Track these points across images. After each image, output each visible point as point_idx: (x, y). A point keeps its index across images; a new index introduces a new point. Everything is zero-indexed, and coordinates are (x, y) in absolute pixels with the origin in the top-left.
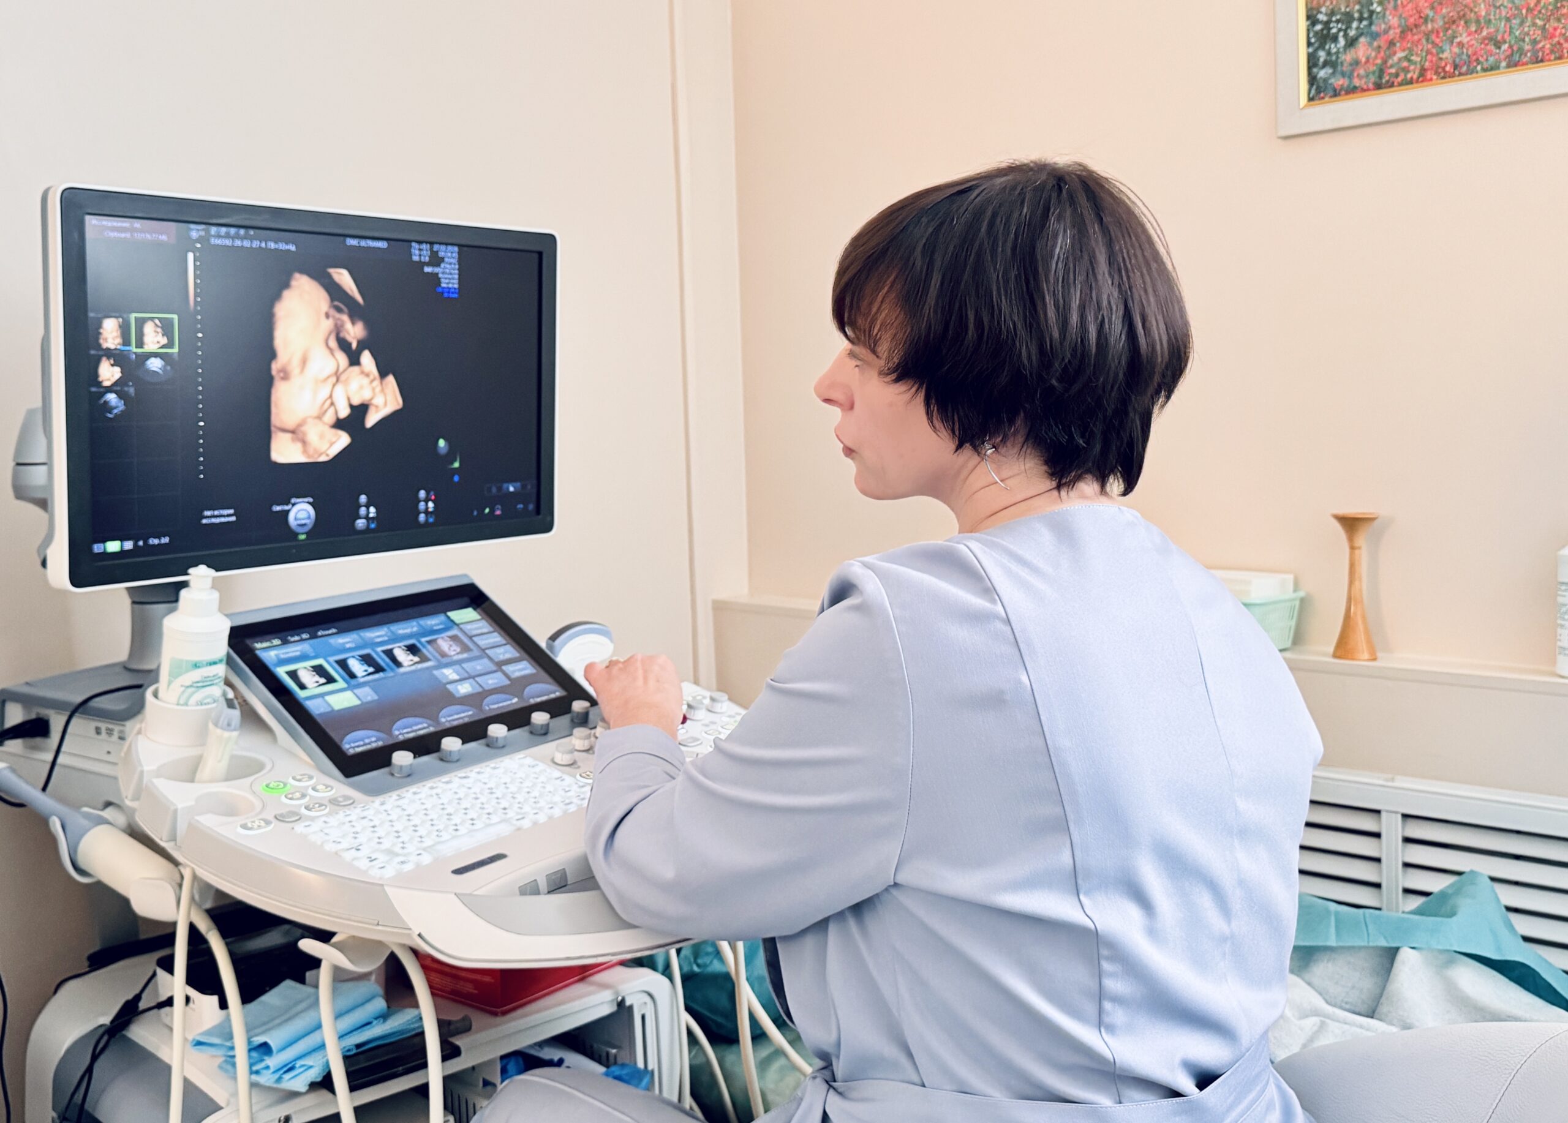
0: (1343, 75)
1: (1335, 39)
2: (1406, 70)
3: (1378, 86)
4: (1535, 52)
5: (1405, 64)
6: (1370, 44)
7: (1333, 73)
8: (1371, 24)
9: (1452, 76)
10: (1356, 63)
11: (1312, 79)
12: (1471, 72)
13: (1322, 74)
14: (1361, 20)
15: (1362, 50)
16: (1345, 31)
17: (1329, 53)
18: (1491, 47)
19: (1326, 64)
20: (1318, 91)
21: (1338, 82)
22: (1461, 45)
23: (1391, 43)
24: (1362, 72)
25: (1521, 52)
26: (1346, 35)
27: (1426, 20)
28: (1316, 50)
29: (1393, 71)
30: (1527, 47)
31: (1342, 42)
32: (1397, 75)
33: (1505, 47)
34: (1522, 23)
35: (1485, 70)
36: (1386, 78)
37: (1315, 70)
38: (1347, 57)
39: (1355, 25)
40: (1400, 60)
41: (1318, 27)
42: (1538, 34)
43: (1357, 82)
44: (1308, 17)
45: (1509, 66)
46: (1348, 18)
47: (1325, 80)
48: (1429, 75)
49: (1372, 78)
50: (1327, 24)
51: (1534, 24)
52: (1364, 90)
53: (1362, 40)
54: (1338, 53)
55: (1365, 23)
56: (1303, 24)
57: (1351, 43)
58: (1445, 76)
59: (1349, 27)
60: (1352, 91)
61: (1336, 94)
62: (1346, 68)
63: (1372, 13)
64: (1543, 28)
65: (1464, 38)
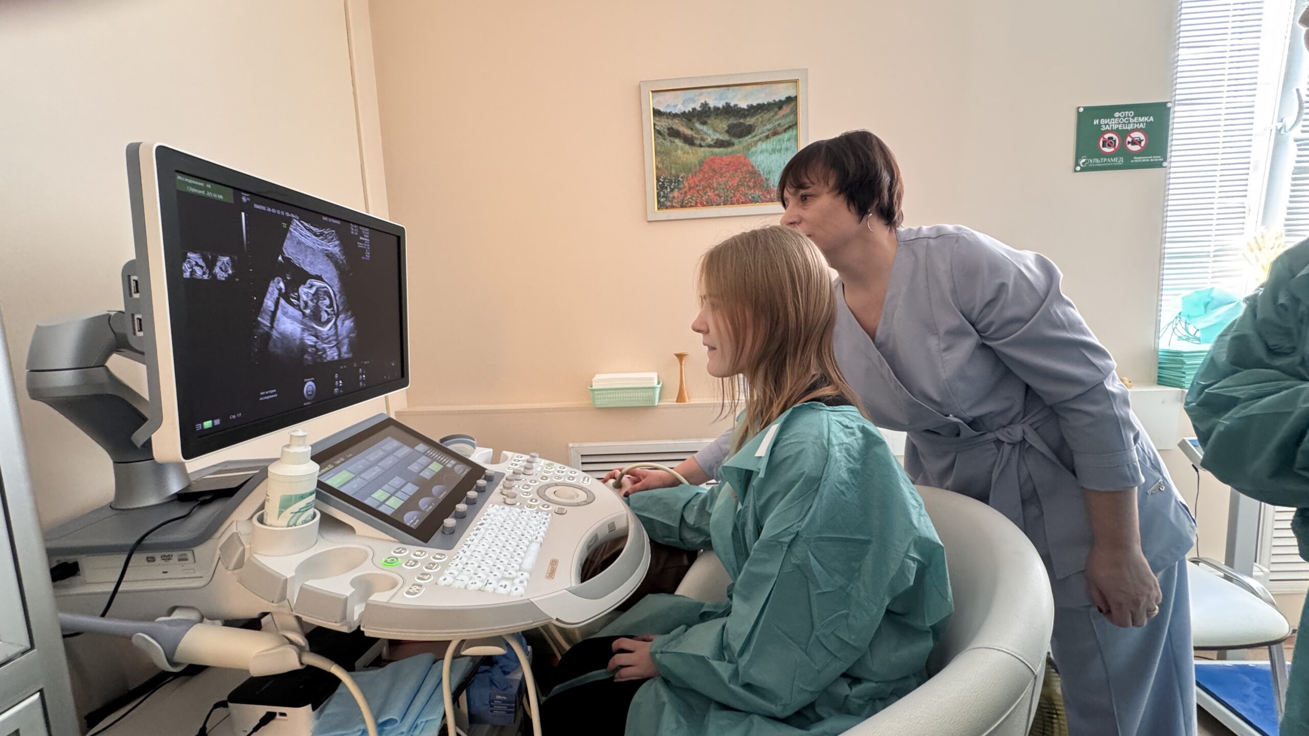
0: (670, 201)
1: (666, 188)
2: (691, 202)
3: (682, 207)
4: (732, 201)
5: (691, 200)
6: (679, 192)
7: (666, 200)
8: (679, 185)
9: (706, 206)
10: (674, 197)
11: (659, 202)
12: (712, 205)
13: (662, 200)
14: (675, 183)
15: (676, 193)
16: (670, 186)
17: (664, 193)
18: (718, 198)
19: (663, 197)
20: (661, 206)
21: (669, 204)
22: (709, 196)
23: (686, 193)
24: (676, 201)
25: (727, 200)
26: (670, 188)
27: (697, 186)
28: (659, 192)
29: (686, 202)
30: (729, 199)
31: (669, 190)
32: (688, 203)
33: (722, 198)
34: (727, 191)
35: (716, 205)
36: (684, 205)
37: (659, 199)
38: (671, 195)
39: (673, 184)
40: (689, 198)
41: (660, 183)
42: (732, 195)
43: (674, 204)
44: (657, 179)
45: (724, 205)
46: (671, 182)
47: (663, 202)
48: (699, 205)
49: (680, 204)
50: (663, 183)
51: (731, 192)
52: (677, 208)
53: (676, 190)
54: (667, 193)
55: (676, 184)
56: (655, 181)
57: (672, 190)
58: (703, 205)
59: (671, 184)
60: (673, 207)
61: (667, 208)
62: (670, 199)
63: (679, 181)
64: (734, 194)
65: (710, 194)
